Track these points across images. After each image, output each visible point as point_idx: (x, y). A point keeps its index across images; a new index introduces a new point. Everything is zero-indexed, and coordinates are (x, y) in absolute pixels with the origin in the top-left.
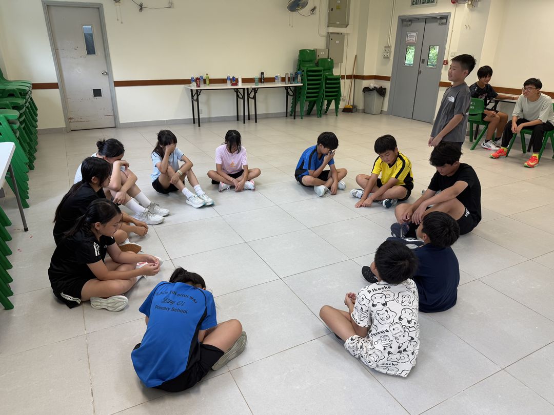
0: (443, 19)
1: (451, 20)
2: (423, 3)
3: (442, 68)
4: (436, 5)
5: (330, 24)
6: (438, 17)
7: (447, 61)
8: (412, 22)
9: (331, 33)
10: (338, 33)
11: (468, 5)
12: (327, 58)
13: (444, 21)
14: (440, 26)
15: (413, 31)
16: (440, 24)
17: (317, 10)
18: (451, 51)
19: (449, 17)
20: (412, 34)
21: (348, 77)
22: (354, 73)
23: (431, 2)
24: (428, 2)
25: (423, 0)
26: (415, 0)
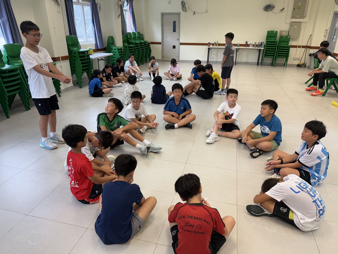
5: (293, 17)
9: (293, 22)
10: (298, 22)
12: (287, 35)
17: (285, 10)
21: (303, 47)
22: (308, 45)
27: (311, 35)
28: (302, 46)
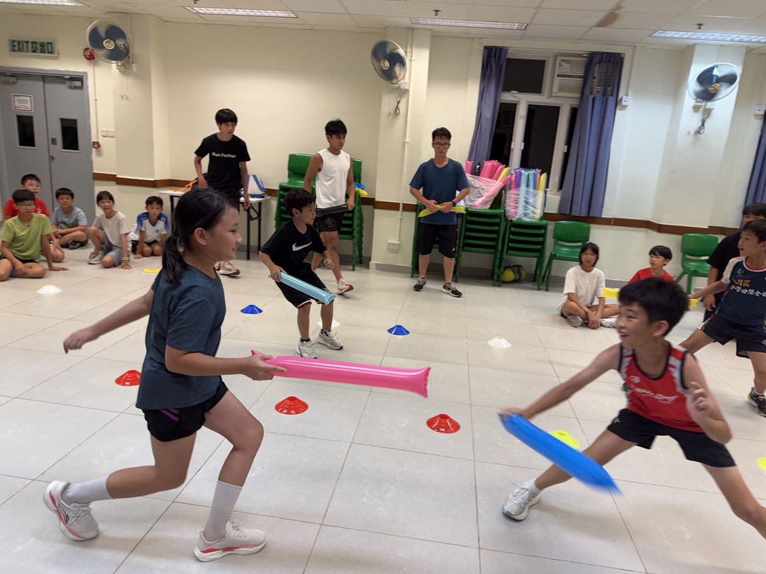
0: (77, 81)
1: (90, 82)
2: (34, 51)
3: (91, 152)
4: (57, 58)
6: (67, 77)
7: (98, 143)
8: (17, 79)
11: (117, 66)
13: (78, 84)
14: (72, 91)
15: (25, 93)
16: (70, 87)
18: (101, 128)
19: (84, 78)
20: (22, 98)
23: (49, 53)
24: (43, 51)
25: (32, 47)
26: (16, 44)
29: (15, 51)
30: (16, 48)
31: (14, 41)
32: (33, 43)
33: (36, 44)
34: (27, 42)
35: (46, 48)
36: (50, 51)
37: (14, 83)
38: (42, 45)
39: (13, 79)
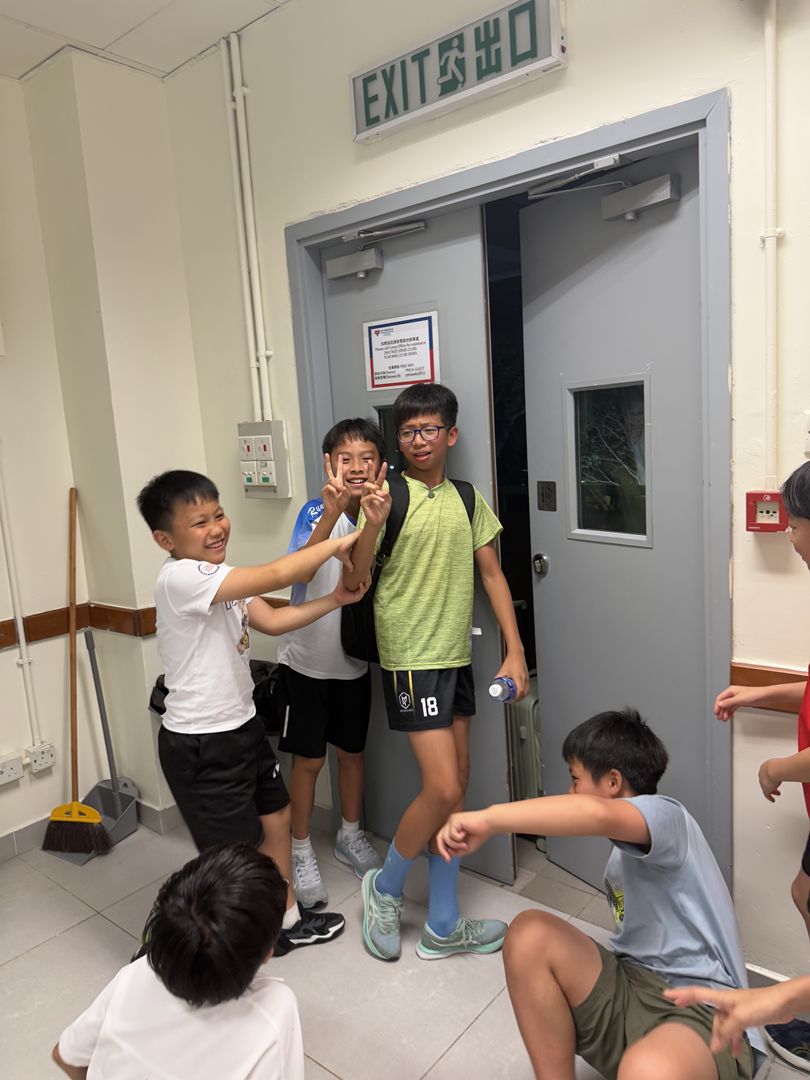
0: (658, 171)
2: (448, 88)
4: (554, 77)
8: (382, 255)
15: (408, 311)
20: (400, 332)
21: (42, 627)
22: (83, 598)
23: (517, 60)
24: (489, 68)
25: (443, 71)
26: (378, 88)
27: (74, 494)
28: (27, 621)
29: (372, 121)
30: (378, 108)
31: (369, 79)
32: (445, 46)
33: (461, 48)
34: (420, 57)
35: (504, 44)
36: (524, 46)
37: (372, 274)
38: (486, 36)
39: (369, 259)
